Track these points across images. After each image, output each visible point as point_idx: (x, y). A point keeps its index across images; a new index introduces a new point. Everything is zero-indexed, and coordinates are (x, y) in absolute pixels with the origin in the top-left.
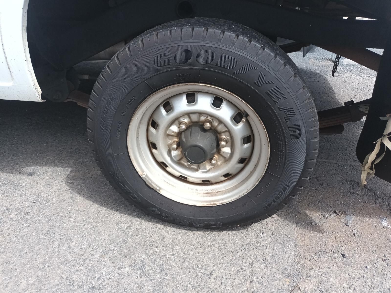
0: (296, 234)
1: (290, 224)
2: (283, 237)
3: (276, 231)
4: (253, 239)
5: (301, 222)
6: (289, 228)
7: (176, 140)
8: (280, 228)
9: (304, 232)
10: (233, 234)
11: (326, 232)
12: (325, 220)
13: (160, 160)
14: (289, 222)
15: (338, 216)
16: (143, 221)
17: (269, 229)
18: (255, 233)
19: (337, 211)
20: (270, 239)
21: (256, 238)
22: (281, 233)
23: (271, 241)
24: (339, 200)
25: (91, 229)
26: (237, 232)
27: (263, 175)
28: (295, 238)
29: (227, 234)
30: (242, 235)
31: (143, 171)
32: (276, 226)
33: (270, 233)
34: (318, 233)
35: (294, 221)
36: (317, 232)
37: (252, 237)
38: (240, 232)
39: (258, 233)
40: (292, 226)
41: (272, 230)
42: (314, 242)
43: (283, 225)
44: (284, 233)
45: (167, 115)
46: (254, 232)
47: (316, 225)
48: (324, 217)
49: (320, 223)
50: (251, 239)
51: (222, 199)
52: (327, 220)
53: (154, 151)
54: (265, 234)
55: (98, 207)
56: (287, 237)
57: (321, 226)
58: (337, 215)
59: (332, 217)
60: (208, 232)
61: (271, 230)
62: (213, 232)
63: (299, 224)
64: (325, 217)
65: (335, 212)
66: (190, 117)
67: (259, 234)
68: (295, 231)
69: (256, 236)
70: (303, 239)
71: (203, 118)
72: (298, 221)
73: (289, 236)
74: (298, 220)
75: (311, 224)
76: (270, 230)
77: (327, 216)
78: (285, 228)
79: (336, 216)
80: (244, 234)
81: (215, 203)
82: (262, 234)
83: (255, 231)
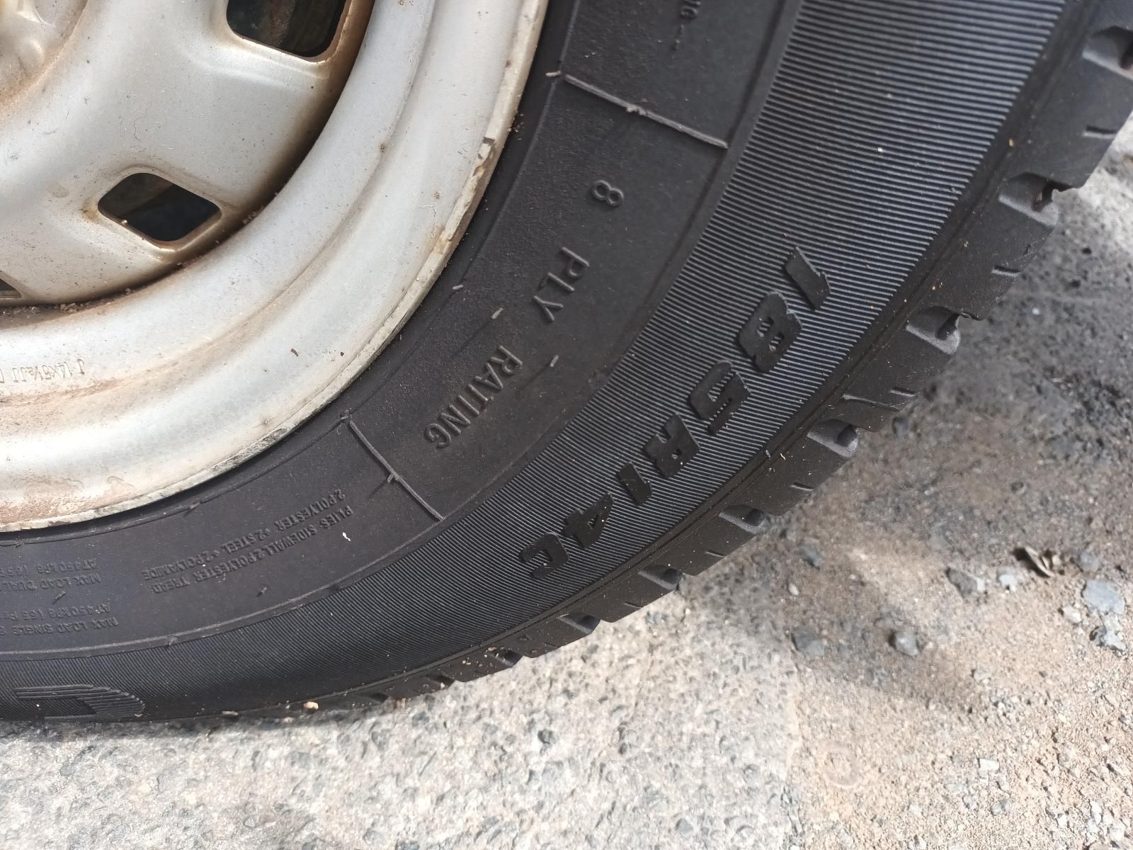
0: (793, 728)
1: (754, 652)
2: (698, 763)
3: (651, 711)
4: (461, 799)
5: (825, 632)
6: (749, 679)
8: (680, 687)
9: (846, 712)
10: (299, 757)
11: (986, 700)
12: (970, 609)
14: (744, 638)
15: (1040, 581)
17: (602, 700)
18: (483, 738)
19: (1030, 551)
20: (595, 793)
21: (484, 790)
22: (688, 727)
23: (606, 806)
24: (1029, 485)
26: (335, 734)
28: (789, 762)
29: (244, 761)
30: (374, 760)
32: (652, 674)
33: (603, 730)
34: (942, 711)
35: (780, 623)
36: (932, 707)
37: (451, 776)
38: (359, 733)
39: (511, 739)
40: (766, 666)
41: (620, 708)
42: (922, 792)
43: (702, 656)
44: (710, 729)
46: (477, 730)
47: (920, 647)
48: (964, 589)
49: (946, 632)
50: (441, 798)
51: (106, 464)
52: (984, 608)
54: (561, 748)
56: (733, 759)
57: (952, 653)
58: (1033, 574)
59: (1008, 588)
60: (80, 744)
61: (616, 703)
62: (125, 741)
63: (816, 649)
64: (970, 592)
65: (1021, 555)
67: (509, 749)
68: (791, 708)
69: (487, 765)
70: (842, 768)
72: (803, 623)
73: (748, 756)
74: (805, 612)
75: (891, 639)
76: (604, 709)
77: (981, 586)
78: (720, 683)
79: (1033, 586)
80: (393, 747)
81: (39, 497)
82: (536, 744)
83: (486, 719)
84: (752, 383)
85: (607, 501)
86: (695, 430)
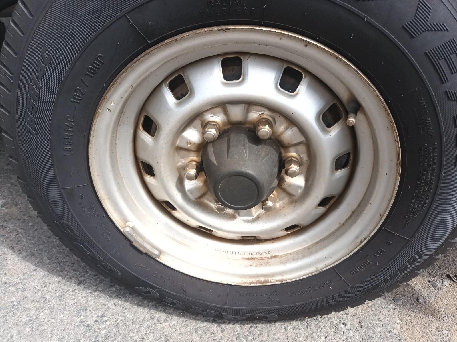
0: (398, 322)
1: (386, 303)
2: (379, 330)
3: (366, 318)
4: (330, 338)
5: (401, 298)
6: (386, 310)
7: (195, 158)
8: (371, 312)
9: (409, 318)
10: (294, 328)
11: (443, 315)
12: (436, 292)
13: (162, 196)
14: (383, 300)
15: (454, 284)
16: (127, 305)
17: (354, 316)
18: (331, 324)
19: (451, 275)
20: (357, 337)
21: (334, 335)
22: (375, 322)
23: (361, 339)
24: (449, 256)
25: (26, 324)
26: (300, 323)
27: (373, 234)
28: (398, 330)
29: (283, 329)
30: (309, 329)
31: (126, 220)
32: (364, 309)
33: (356, 322)
34: (432, 318)
35: (390, 296)
36: (430, 317)
37: (326, 332)
38: (305, 323)
39: (337, 324)
40: (389, 307)
41: (358, 317)
42: (430, 338)
43: (374, 305)
44: (379, 322)
45: (178, 105)
46: (329, 323)
47: (425, 302)
48: (434, 286)
49: (431, 298)
50: (326, 337)
51: (282, 273)
52: (440, 291)
53: (148, 179)
54: (348, 326)
55: (44, 276)
56: (386, 329)
57: (433, 303)
58: (452, 282)
59: (446, 286)
60: (249, 326)
61: (357, 316)
62: (258, 325)
63: (400, 303)
64: (436, 287)
65: (448, 276)
66: (226, 112)
67: (337, 327)
68: (396, 317)
69: (333, 330)
70: (410, 332)
71: (254, 115)
72: (395, 296)
73: (389, 329)
74: (395, 293)
75: (417, 300)
76: (355, 317)
77: (439, 286)
78: (380, 311)
79: (452, 285)
80: (313, 326)
81: (267, 279)
82: (343, 326)
83: (330, 320)
84: (409, 266)
85: (381, 283)
86: (399, 273)
